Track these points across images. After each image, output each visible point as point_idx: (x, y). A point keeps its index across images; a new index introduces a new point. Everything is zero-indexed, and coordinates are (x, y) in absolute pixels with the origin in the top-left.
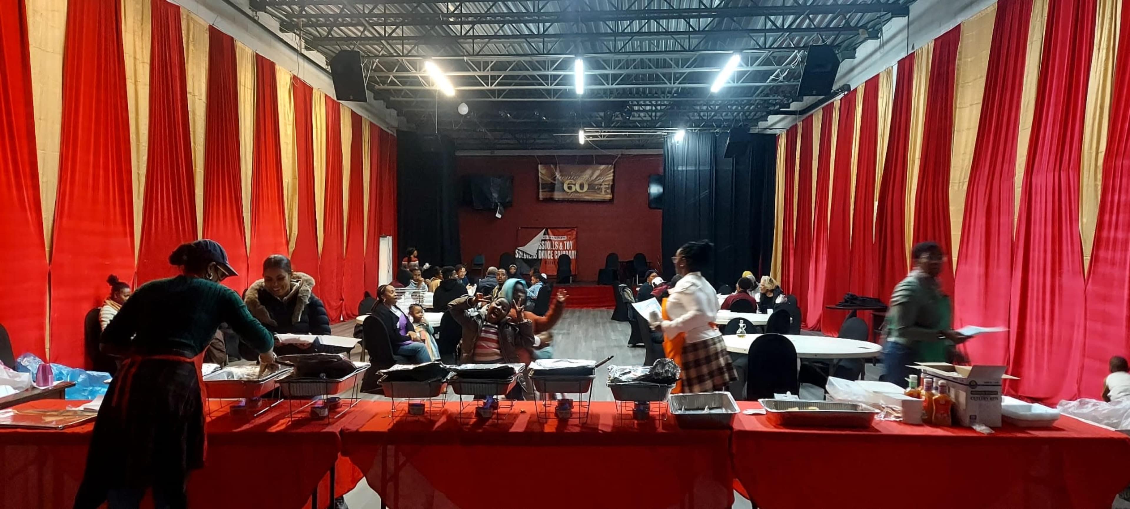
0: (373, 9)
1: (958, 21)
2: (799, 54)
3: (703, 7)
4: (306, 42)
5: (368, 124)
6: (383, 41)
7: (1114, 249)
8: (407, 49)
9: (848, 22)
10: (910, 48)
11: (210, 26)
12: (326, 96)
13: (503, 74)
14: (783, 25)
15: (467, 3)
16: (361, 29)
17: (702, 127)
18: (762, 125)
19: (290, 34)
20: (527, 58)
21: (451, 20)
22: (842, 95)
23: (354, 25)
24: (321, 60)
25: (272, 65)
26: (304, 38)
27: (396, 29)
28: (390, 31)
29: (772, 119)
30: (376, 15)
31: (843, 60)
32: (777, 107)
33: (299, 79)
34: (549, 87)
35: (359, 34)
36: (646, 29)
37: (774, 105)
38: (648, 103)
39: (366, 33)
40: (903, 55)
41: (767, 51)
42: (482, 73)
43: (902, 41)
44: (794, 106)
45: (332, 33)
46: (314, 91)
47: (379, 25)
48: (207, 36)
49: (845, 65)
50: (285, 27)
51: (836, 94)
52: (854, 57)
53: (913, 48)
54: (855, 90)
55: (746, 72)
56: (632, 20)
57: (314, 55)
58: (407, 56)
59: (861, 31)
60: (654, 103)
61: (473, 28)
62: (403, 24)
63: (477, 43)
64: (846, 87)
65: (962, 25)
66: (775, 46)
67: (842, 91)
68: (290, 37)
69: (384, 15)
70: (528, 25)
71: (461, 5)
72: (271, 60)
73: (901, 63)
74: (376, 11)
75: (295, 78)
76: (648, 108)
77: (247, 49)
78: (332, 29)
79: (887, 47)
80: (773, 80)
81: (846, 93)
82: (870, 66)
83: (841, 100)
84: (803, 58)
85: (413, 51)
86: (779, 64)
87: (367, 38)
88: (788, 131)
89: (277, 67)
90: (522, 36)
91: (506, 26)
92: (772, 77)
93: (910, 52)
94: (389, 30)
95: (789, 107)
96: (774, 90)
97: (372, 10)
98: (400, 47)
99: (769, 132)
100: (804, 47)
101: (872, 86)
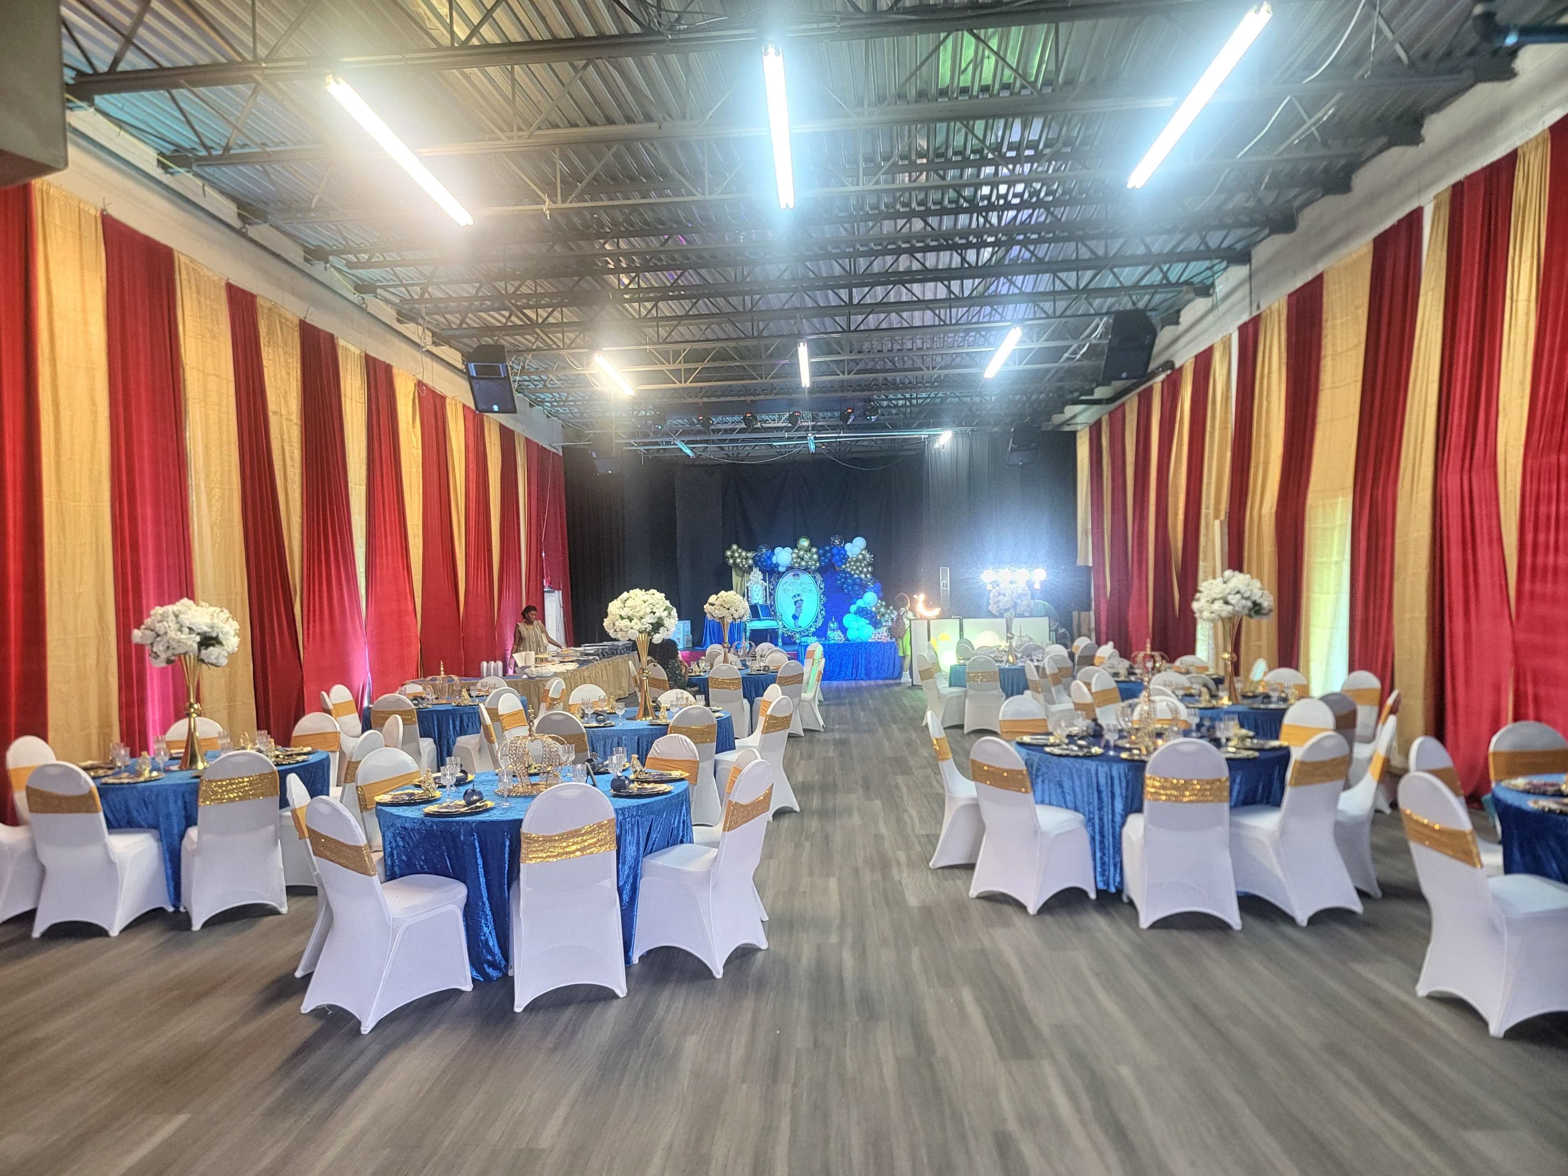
0: (520, 286)
1: (1319, 268)
2: (1101, 324)
3: (966, 265)
4: (434, 334)
5: (523, 441)
6: (537, 330)
7: (1555, 582)
8: (569, 338)
9: (1165, 275)
10: (1255, 307)
11: (301, 321)
12: (464, 406)
13: (700, 366)
14: (1077, 284)
15: (647, 274)
16: (506, 314)
17: (977, 425)
18: (1057, 419)
19: (411, 326)
20: (733, 344)
21: (627, 296)
22: (1162, 377)
23: (498, 310)
24: (455, 358)
25: (388, 368)
26: (429, 329)
27: (552, 312)
28: (545, 315)
29: (1070, 410)
30: (524, 296)
31: (1163, 327)
32: (1076, 394)
33: (426, 386)
34: (764, 381)
35: (504, 321)
36: (892, 298)
37: (1071, 392)
38: (900, 396)
39: (513, 318)
40: (1245, 318)
41: (1058, 320)
42: (672, 367)
43: (1243, 299)
44: (1100, 393)
45: (467, 320)
46: (448, 400)
47: (530, 307)
48: (297, 334)
49: (1165, 335)
50: (403, 317)
51: (1154, 374)
52: (1177, 323)
53: (1258, 307)
54: (1181, 368)
55: (1032, 349)
56: (873, 285)
57: (444, 351)
58: (569, 347)
59: (1185, 288)
60: (908, 396)
61: (656, 305)
62: (562, 305)
63: (663, 326)
64: (1169, 364)
65: (1325, 276)
66: (1069, 313)
67: (1163, 371)
68: (410, 329)
69: (536, 294)
70: (730, 299)
71: (637, 275)
72: (388, 362)
73: (1243, 329)
74: (524, 290)
75: (420, 384)
76: (901, 402)
77: (353, 348)
78: (466, 316)
79: (1222, 308)
80: (1068, 359)
81: (1169, 372)
82: (1200, 335)
83: (1163, 382)
84: (1106, 327)
85: (578, 340)
86: (1075, 337)
87: (515, 326)
88: (1091, 427)
89: (395, 371)
90: (721, 314)
91: (700, 302)
92: (1066, 355)
93: (1255, 313)
94: (543, 313)
95: (1092, 394)
96: (1071, 373)
97: (518, 289)
98: (560, 335)
99: (1067, 429)
100: (1107, 313)
101: (1204, 361)
